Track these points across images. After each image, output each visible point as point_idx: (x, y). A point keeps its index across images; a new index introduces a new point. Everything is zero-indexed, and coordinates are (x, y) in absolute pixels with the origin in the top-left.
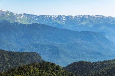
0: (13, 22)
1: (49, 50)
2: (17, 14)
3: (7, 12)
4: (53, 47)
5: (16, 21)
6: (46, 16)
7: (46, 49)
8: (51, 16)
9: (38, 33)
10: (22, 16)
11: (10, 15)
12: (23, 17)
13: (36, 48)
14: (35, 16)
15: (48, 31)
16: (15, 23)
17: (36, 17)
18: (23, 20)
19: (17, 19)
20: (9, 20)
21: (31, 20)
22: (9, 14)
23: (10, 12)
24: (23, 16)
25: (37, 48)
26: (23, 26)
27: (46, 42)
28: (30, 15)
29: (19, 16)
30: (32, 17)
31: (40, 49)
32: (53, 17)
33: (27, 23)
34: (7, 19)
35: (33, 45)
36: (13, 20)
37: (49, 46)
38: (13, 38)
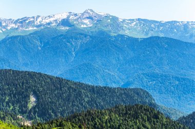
0: (116, 35)
1: (178, 86)
2: (124, 20)
3: (107, 17)
4: (184, 79)
5: (121, 33)
6: (179, 22)
7: (170, 83)
8: (188, 22)
9: (158, 54)
10: (133, 22)
11: (112, 23)
12: (135, 25)
13: (154, 80)
14: (157, 22)
15: (178, 51)
16: (119, 35)
17: (160, 24)
18: (135, 29)
19: (124, 28)
20: (110, 31)
21: (149, 30)
22: (109, 21)
23: (112, 16)
24: (135, 23)
25: (154, 82)
26: (133, 41)
27: (172, 71)
28: (148, 20)
29: (128, 24)
30: (152, 26)
31: (161, 83)
32: (192, 24)
33: (141, 36)
34: (105, 29)
35: (148, 76)
36: (116, 31)
37: (177, 79)
38: (114, 62)
